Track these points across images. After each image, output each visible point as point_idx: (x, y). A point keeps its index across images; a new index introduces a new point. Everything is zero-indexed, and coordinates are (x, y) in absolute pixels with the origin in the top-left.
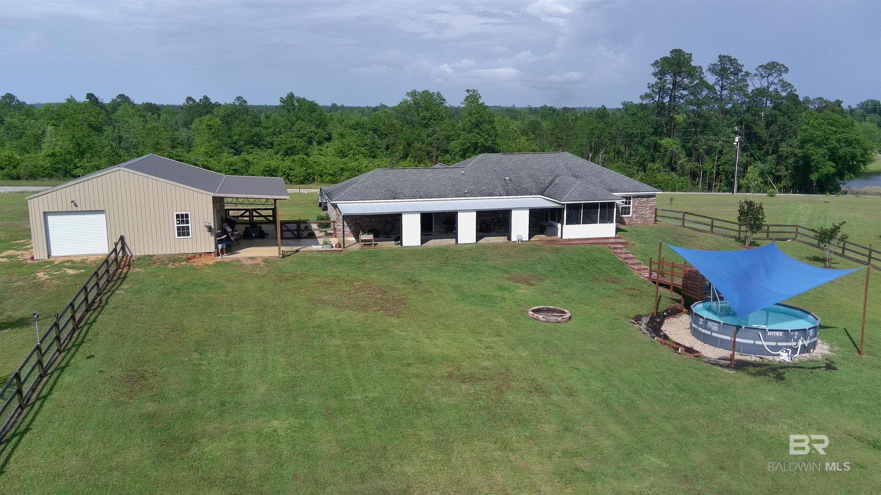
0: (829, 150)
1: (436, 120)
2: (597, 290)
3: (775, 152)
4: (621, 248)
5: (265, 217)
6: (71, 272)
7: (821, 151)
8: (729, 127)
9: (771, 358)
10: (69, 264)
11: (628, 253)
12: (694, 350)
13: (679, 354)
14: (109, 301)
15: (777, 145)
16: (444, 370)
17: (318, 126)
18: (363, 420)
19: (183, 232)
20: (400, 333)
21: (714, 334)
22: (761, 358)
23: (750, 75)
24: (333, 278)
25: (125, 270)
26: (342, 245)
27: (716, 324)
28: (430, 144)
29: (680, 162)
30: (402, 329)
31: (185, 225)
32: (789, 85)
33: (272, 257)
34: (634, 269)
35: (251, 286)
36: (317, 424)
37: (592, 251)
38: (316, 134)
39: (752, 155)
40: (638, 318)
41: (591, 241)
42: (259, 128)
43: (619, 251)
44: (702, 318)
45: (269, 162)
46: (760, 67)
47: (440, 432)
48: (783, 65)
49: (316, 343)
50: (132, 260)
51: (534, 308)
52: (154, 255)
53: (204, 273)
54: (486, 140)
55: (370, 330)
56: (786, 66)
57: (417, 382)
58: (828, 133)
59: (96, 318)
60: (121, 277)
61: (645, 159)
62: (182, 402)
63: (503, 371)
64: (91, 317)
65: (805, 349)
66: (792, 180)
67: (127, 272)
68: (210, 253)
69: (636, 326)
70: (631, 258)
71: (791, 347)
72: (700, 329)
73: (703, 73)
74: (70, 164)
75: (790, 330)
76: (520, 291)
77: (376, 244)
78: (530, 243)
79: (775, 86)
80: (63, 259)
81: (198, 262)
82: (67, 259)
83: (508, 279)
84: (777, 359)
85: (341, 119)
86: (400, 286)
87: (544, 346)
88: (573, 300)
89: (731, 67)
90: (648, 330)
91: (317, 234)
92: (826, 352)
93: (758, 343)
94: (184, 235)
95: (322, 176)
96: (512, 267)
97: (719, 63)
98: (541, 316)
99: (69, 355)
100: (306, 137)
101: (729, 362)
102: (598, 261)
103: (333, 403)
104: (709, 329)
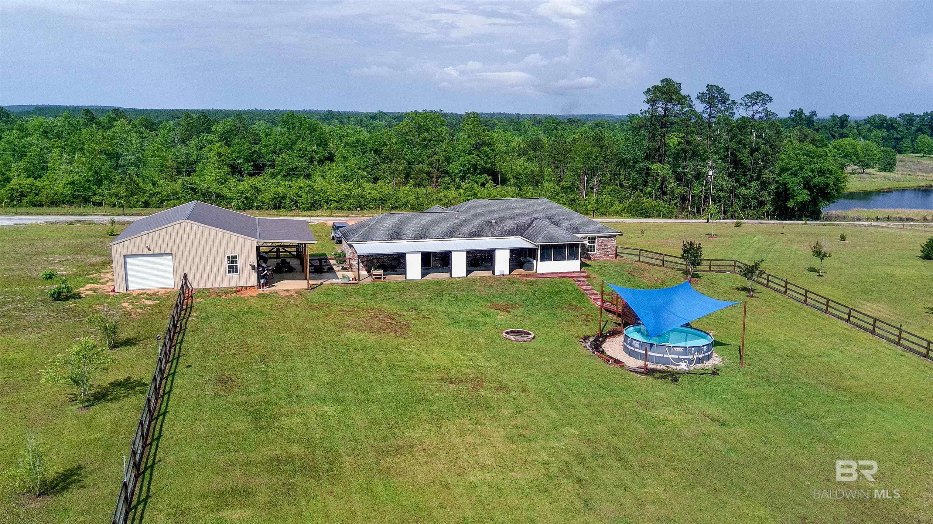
0: (804, 179)
1: (436, 141)
2: (559, 316)
3: (758, 178)
4: (583, 281)
5: (290, 252)
6: (148, 302)
7: (796, 180)
8: (716, 153)
9: (674, 367)
10: (144, 296)
11: (589, 285)
12: (621, 361)
13: (610, 364)
14: (187, 326)
15: (760, 172)
16: (437, 376)
17: (318, 145)
18: (383, 406)
19: (233, 270)
20: (406, 350)
21: (636, 350)
22: (667, 367)
23: (737, 104)
24: (352, 307)
25: (190, 301)
26: (357, 278)
27: (638, 342)
28: (431, 164)
29: (670, 186)
30: (407, 346)
31: (235, 264)
32: (773, 113)
33: (302, 289)
34: (591, 298)
35: (290, 313)
36: (353, 409)
37: (560, 283)
38: (317, 153)
39: (738, 181)
40: (586, 338)
41: (560, 275)
42: (259, 146)
43: (582, 283)
44: (629, 338)
45: (278, 189)
46: (745, 96)
47: (434, 414)
48: (767, 95)
49: (346, 357)
50: (193, 293)
51: (507, 331)
52: (210, 289)
53: (251, 303)
54: (486, 163)
55: (384, 347)
56: (770, 96)
57: (419, 383)
58: (803, 163)
59: (183, 338)
60: (189, 306)
61: (638, 183)
62: (262, 395)
63: (479, 376)
64: (179, 338)
65: (700, 361)
66: (773, 205)
67: (192, 302)
68: (253, 286)
69: (584, 344)
70: (591, 289)
71: (688, 359)
72: (628, 346)
73: (692, 102)
74: (89, 192)
75: (688, 346)
76: (499, 317)
77: (385, 278)
78: (510, 277)
79: (760, 115)
80: (138, 292)
81: (245, 294)
82: (141, 292)
83: (490, 307)
84: (678, 367)
85: (340, 134)
86: (405, 313)
87: (511, 358)
88: (539, 324)
89: (718, 96)
90: (591, 347)
91: (335, 268)
92: (717, 363)
93: (665, 356)
94: (233, 272)
95: (327, 203)
96: (494, 297)
97: (707, 92)
98: (512, 337)
99: (174, 366)
100: (307, 156)
101: (643, 370)
102: (563, 292)
103: (362, 397)
104: (633, 346)
